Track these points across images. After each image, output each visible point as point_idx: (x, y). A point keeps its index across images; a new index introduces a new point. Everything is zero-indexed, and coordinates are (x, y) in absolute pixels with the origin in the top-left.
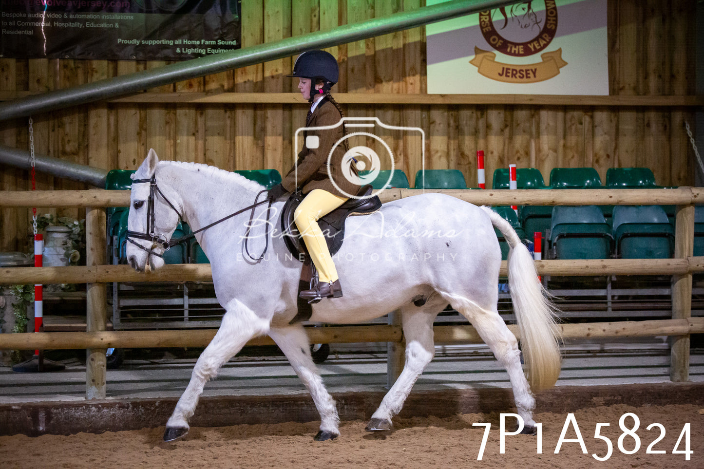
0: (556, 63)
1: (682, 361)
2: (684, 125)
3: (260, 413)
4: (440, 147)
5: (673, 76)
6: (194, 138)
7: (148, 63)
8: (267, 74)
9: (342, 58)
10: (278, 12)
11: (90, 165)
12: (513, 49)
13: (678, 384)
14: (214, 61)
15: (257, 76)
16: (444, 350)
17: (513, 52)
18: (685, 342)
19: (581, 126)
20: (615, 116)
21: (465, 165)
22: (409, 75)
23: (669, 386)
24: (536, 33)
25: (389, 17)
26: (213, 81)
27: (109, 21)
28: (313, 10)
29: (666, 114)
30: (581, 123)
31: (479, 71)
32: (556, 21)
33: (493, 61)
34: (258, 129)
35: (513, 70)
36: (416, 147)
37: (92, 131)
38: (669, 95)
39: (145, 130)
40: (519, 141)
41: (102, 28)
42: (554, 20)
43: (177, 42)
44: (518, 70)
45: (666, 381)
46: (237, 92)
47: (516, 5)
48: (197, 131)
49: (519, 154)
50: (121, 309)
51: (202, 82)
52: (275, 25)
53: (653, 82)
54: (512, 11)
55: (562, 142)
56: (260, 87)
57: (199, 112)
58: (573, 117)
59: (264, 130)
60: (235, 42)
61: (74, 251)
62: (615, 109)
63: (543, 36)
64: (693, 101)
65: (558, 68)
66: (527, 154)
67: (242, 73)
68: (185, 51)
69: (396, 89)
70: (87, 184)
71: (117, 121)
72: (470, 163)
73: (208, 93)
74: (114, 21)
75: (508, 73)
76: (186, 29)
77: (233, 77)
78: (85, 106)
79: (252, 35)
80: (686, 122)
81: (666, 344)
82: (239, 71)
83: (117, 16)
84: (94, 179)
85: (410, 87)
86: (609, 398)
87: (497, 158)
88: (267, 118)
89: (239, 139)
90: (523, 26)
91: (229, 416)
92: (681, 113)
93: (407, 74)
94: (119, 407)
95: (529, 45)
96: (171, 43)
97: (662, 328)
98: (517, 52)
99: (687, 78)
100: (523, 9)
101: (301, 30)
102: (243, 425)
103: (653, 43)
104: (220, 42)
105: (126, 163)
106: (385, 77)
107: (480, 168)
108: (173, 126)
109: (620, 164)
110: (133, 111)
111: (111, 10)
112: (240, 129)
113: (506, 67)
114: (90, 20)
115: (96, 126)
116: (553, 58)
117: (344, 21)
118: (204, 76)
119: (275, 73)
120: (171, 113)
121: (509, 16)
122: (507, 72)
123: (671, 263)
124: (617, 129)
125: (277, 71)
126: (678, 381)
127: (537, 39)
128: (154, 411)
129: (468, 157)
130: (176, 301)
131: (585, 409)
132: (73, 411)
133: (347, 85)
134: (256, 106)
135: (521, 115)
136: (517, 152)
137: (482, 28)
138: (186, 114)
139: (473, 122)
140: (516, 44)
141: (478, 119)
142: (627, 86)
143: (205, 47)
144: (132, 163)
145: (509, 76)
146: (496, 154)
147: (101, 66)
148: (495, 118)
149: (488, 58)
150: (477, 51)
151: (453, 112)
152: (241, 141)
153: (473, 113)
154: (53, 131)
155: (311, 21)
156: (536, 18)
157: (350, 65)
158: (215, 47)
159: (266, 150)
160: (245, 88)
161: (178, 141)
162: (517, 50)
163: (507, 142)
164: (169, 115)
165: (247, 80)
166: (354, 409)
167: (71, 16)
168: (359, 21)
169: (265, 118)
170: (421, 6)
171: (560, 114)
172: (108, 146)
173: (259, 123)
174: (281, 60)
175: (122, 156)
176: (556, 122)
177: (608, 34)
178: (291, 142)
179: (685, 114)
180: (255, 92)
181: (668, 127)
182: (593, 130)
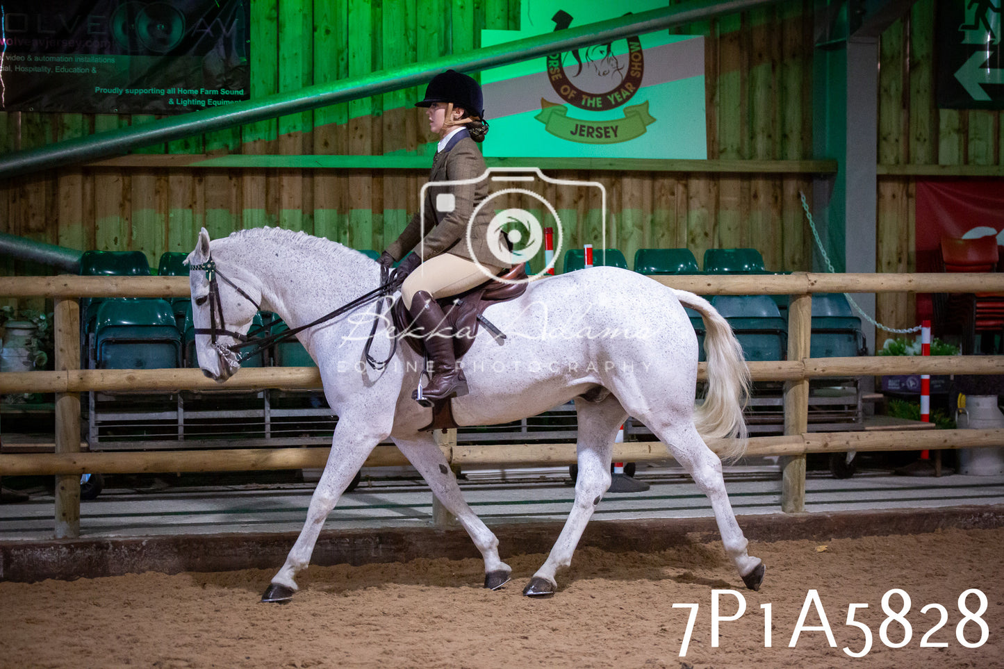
0: (643, 119)
1: (797, 487)
2: (799, 196)
3: (274, 555)
5: (785, 136)
6: (190, 211)
7: (133, 117)
8: (283, 131)
9: (376, 112)
10: (296, 54)
11: (60, 244)
12: (589, 102)
13: (791, 515)
14: (216, 116)
15: (269, 134)
16: (504, 475)
17: (588, 105)
18: (800, 464)
19: (673, 197)
20: (715, 184)
23: (780, 518)
24: (618, 82)
25: (434, 61)
26: (215, 140)
27: (84, 65)
28: (340, 52)
29: (778, 183)
30: (673, 194)
31: (547, 129)
32: (642, 67)
33: (565, 116)
34: (271, 200)
35: (589, 127)
37: (62, 202)
38: (782, 159)
39: (130, 201)
40: (597, 215)
41: (76, 74)
42: (639, 66)
43: (169, 92)
44: (595, 128)
45: (776, 512)
46: (244, 154)
47: (592, 47)
48: (195, 203)
49: (596, 233)
50: (99, 424)
51: (201, 142)
52: (292, 70)
53: (761, 144)
54: (587, 54)
55: (649, 217)
56: (274, 148)
57: (197, 179)
58: (663, 185)
59: (278, 201)
60: (242, 91)
61: (39, 352)
62: (714, 177)
63: (626, 86)
64: (811, 167)
65: (645, 126)
67: (251, 130)
68: (180, 102)
70: (56, 269)
71: (94, 190)
73: (208, 154)
74: (90, 65)
75: (583, 131)
76: (181, 74)
77: (239, 135)
78: (54, 172)
79: (264, 82)
80: (801, 192)
81: (777, 467)
82: (247, 128)
83: (94, 59)
84: (65, 262)
86: (708, 533)
88: (283, 186)
89: (247, 212)
90: (601, 74)
91: (235, 558)
92: (795, 181)
94: (97, 548)
95: (609, 97)
96: (162, 92)
97: (773, 447)
98: (593, 106)
99: (802, 139)
100: (601, 52)
101: (325, 76)
102: (253, 569)
103: (760, 95)
104: (224, 92)
105: (106, 242)
107: (549, 249)
108: (164, 196)
109: (720, 245)
110: (114, 177)
111: (87, 51)
112: (249, 200)
113: (579, 123)
114: (61, 64)
115: (68, 196)
116: (638, 113)
117: (378, 66)
118: (203, 135)
119: (292, 131)
120: (162, 181)
121: (583, 60)
122: (581, 130)
123: (783, 367)
124: (718, 202)
125: (294, 127)
126: (792, 512)
127: (618, 90)
128: (140, 552)
130: (168, 415)
131: (677, 547)
132: (38, 553)
133: (382, 147)
134: (269, 172)
136: (594, 229)
137: (550, 75)
138: (181, 182)
140: (592, 96)
142: (729, 148)
143: (205, 97)
144: (113, 243)
145: (583, 135)
146: (568, 231)
147: (74, 120)
149: (558, 112)
150: (545, 103)
152: (249, 216)
154: (14, 201)
155: (338, 66)
156: (617, 63)
157: (386, 120)
158: (218, 97)
160: (255, 149)
161: (171, 215)
162: (593, 102)
163: (581, 216)
164: (160, 183)
165: (257, 139)
166: (391, 549)
167: (37, 59)
168: (397, 66)
169: (280, 187)
170: (474, 48)
171: (647, 183)
172: (83, 222)
173: (272, 191)
174: (301, 114)
175: (100, 234)
176: (642, 192)
177: (706, 84)
178: (312, 217)
179: (800, 183)
180: (267, 153)
181: (779, 199)
182: (688, 202)
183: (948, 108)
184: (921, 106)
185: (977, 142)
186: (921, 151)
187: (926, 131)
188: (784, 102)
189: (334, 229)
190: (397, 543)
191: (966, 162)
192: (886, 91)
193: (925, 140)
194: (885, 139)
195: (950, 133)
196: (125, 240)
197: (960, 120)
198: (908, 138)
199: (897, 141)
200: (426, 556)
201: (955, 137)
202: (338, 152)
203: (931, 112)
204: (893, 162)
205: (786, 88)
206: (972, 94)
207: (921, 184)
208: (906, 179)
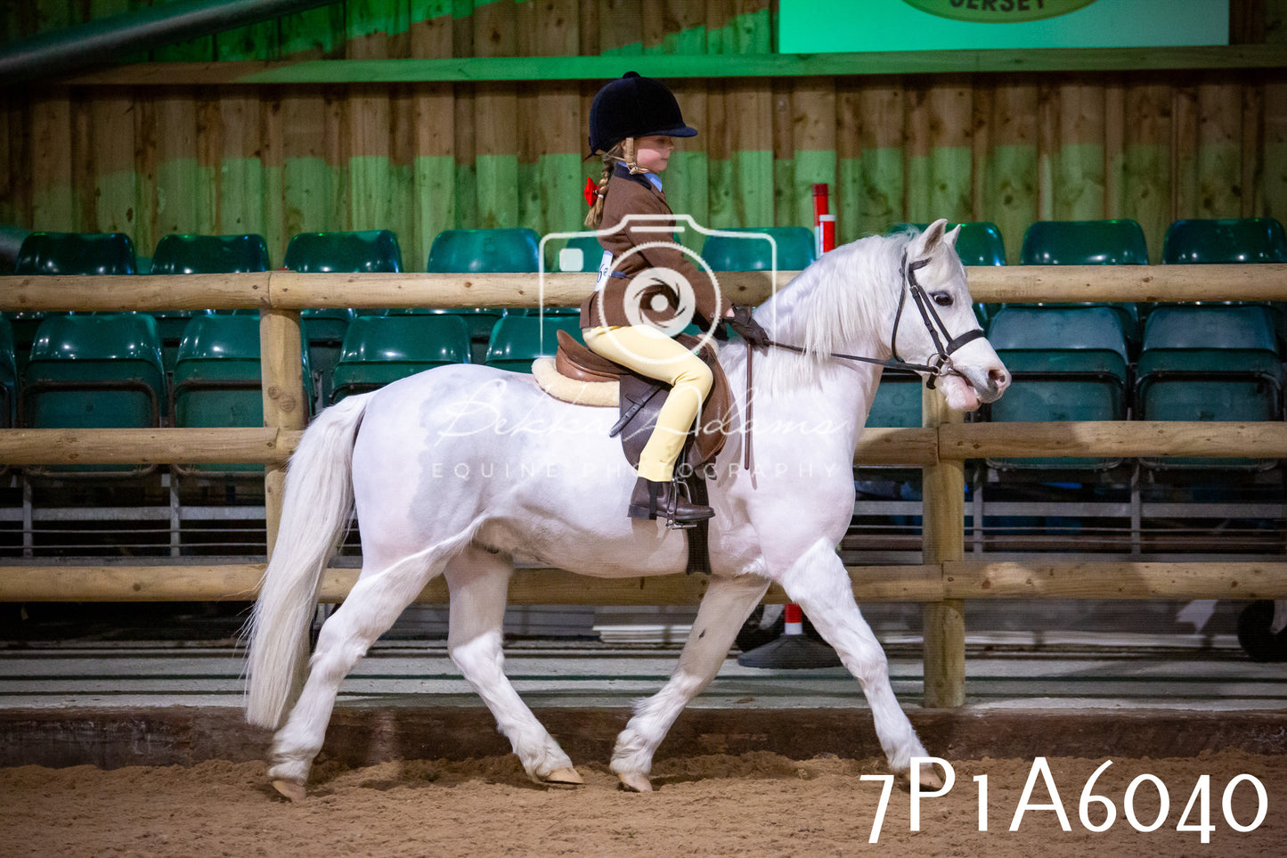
4: (818, 175)
6: (257, 161)
8: (419, 16)
15: (396, 23)
19: (1166, 120)
20: (1256, 93)
21: (879, 216)
22: (743, 12)
26: (299, 35)
30: (1166, 113)
34: (399, 142)
36: (760, 177)
37: (38, 148)
39: (153, 144)
40: (1011, 157)
46: (350, 58)
48: (268, 146)
49: (1009, 191)
51: (276, 38)
55: (1119, 160)
56: (401, 47)
57: (270, 105)
59: (412, 142)
62: (1252, 78)
66: (1032, 189)
67: (362, 16)
69: (713, 45)
71: (91, 126)
72: (889, 212)
73: (288, 60)
77: (341, 24)
78: (23, 94)
81: (1201, 637)
85: (745, 39)
86: (739, 738)
87: (955, 200)
88: (419, 115)
89: (357, 162)
93: (739, 9)
105: (113, 218)
106: (685, 17)
108: (214, 136)
110: (125, 104)
112: (360, 142)
115: (46, 137)
119: (434, 16)
120: (210, 109)
124: (1261, 127)
125: (439, 8)
129: (885, 198)
133: (599, 40)
134: (395, 90)
135: (1014, 97)
136: (1006, 185)
138: (240, 110)
139: (897, 117)
141: (908, 110)
144: (126, 219)
145: (975, 7)
146: (952, 188)
148: (950, 106)
151: (851, 95)
152: (361, 168)
153: (895, 94)
159: (417, 187)
160: (368, 48)
161: (225, 169)
163: (981, 161)
164: (206, 113)
165: (372, 31)
169: (413, 116)
171: (1114, 94)
173: (403, 126)
175: (102, 204)
176: (1104, 113)
178: (473, 169)
180: (391, 56)
182: (1198, 129)
189: (513, 191)
190: (177, 733)
196: (148, 214)
200: (230, 756)
202: (519, 52)
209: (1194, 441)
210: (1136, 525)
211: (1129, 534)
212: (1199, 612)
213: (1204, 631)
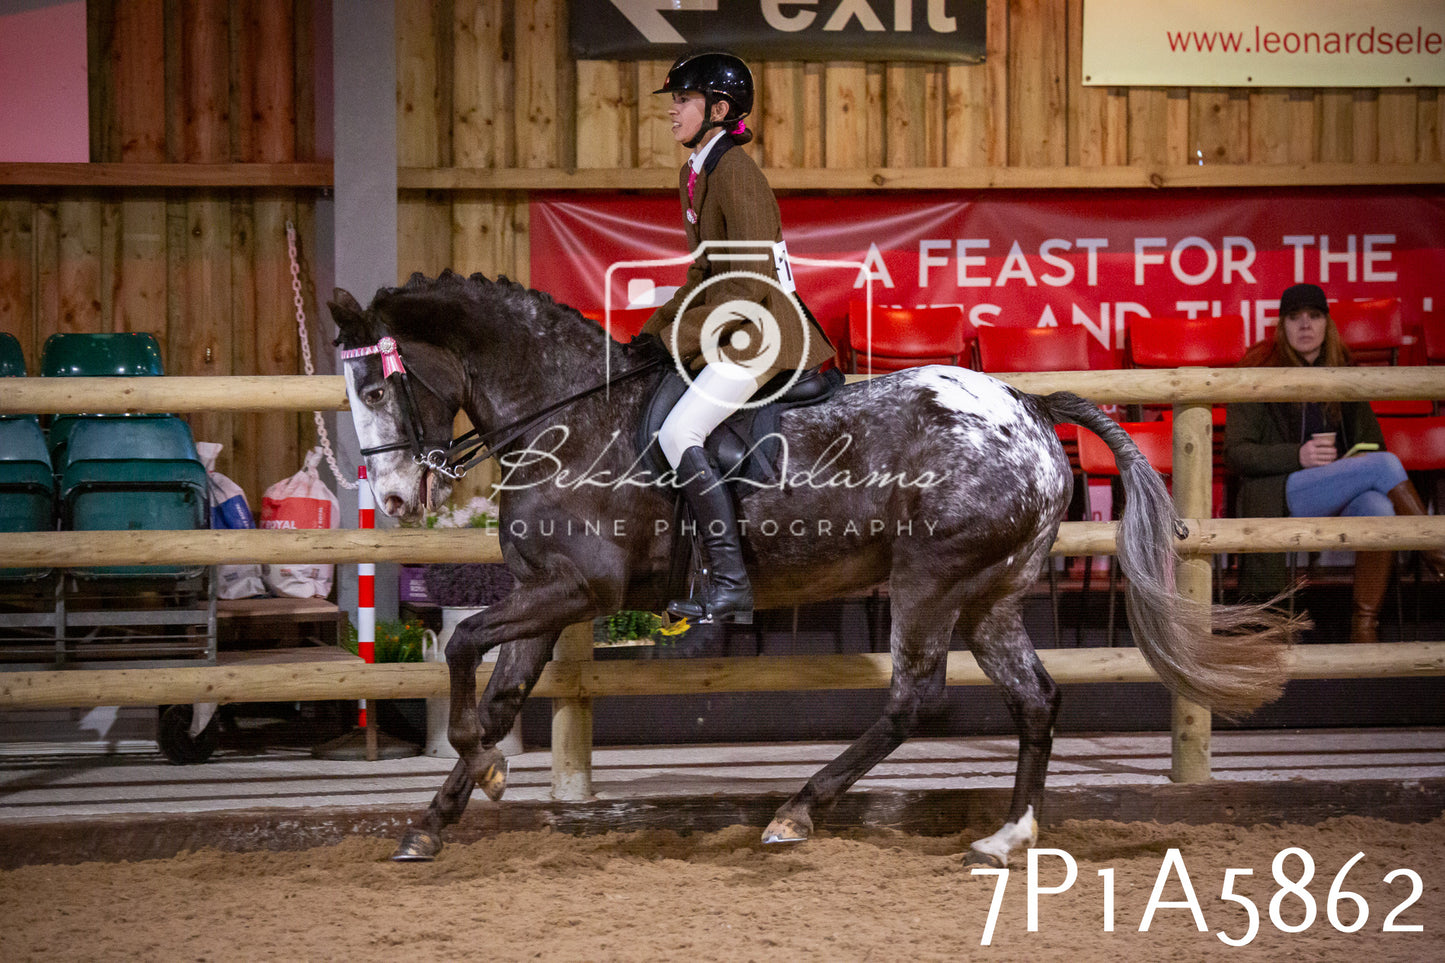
2: (285, 233)
5: (257, 117)
19: (27, 235)
20: (115, 211)
29: (245, 206)
30: (27, 229)
38: (251, 161)
53: (207, 132)
62: (112, 195)
64: (298, 175)
80: (289, 224)
81: (105, 743)
92: (279, 204)
99: (293, 121)
103: (204, 39)
109: (127, 325)
124: (120, 246)
142: (142, 141)
177: (89, 18)
179: (290, 205)
181: (249, 236)
182: (59, 248)
183: (595, 58)
184: (539, 55)
185: (657, 121)
186: (540, 144)
187: (548, 104)
188: (254, 53)
191: (636, 163)
192: (465, 27)
193: (548, 121)
194: (464, 120)
195: (599, 107)
197: (621, 80)
198: (513, 116)
199: (489, 123)
201: (611, 115)
203: (558, 66)
204: (482, 165)
205: (256, 23)
206: (644, 31)
207: (542, 206)
208: (511, 196)
209: (172, 549)
210: (60, 634)
211: (53, 643)
212: (101, 719)
213: (107, 738)
